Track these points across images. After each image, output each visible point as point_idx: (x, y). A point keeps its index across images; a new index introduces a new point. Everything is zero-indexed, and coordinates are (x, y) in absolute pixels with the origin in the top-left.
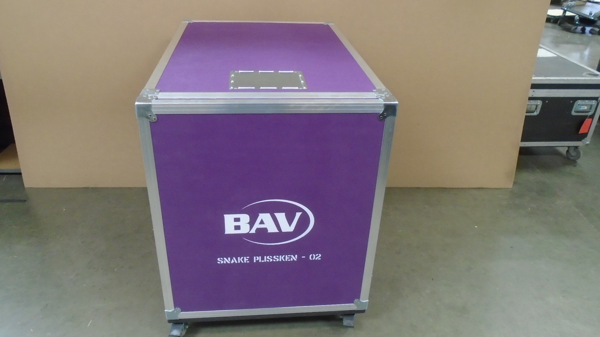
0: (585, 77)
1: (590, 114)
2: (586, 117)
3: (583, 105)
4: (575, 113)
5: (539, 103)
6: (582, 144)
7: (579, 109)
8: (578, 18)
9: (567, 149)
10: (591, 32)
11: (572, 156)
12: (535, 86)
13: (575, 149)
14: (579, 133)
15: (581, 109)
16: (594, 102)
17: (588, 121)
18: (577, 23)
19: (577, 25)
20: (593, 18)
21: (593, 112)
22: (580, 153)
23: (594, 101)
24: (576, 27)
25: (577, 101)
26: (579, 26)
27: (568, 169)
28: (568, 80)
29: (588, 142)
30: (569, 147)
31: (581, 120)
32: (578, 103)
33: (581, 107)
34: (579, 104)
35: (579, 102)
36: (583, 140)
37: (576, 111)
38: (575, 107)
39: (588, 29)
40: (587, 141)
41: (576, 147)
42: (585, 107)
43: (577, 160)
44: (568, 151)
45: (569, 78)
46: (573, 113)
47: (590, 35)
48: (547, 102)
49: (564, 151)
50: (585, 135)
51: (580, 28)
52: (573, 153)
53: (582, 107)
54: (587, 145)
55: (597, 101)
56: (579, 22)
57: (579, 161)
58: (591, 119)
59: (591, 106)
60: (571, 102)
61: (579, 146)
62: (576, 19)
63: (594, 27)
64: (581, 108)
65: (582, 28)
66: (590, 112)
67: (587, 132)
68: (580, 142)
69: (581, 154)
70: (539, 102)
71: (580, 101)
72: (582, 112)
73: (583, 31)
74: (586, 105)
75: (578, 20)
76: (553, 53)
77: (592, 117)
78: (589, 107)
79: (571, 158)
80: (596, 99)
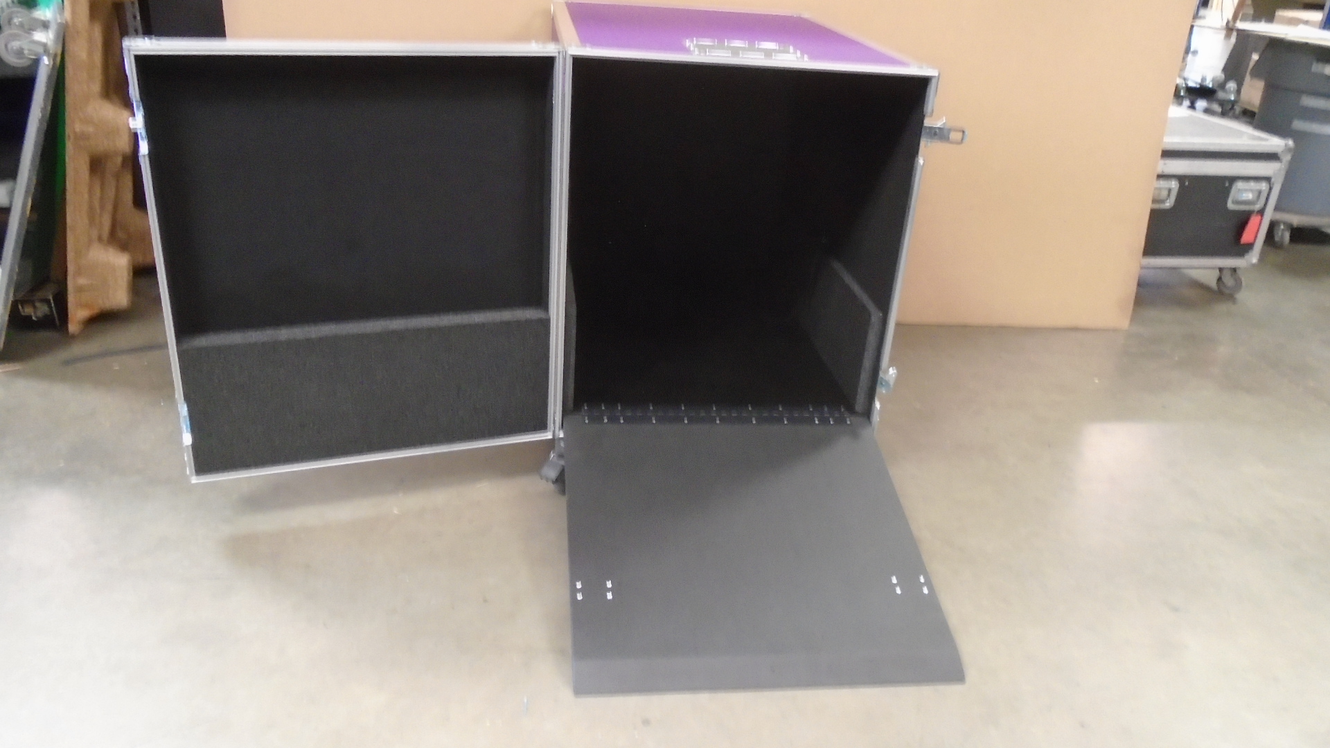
1: (1258, 207)
2: (1250, 213)
3: (1246, 190)
4: (1233, 205)
5: (1173, 186)
6: (1245, 263)
7: (1240, 198)
8: (1184, 86)
9: (1217, 272)
11: (1228, 288)
12: (1168, 154)
13: (1232, 275)
14: (1241, 242)
15: (1243, 198)
16: (1264, 186)
17: (1254, 220)
18: (1182, 93)
21: (1263, 204)
22: (1241, 280)
23: (1264, 184)
24: (1183, 99)
25: (1236, 184)
26: (1186, 99)
27: (1222, 308)
29: (1254, 260)
30: (1221, 270)
31: (1242, 220)
32: (1238, 187)
33: (1243, 194)
34: (1239, 189)
35: (1240, 185)
36: (1246, 256)
37: (1235, 202)
38: (1232, 193)
40: (1253, 257)
41: (1234, 270)
42: (1248, 193)
43: (1235, 292)
44: (1220, 279)
46: (1231, 205)
47: (1204, 114)
48: (1187, 183)
49: (1210, 279)
50: (1250, 246)
52: (1229, 281)
54: (1254, 264)
55: (1269, 183)
56: (1185, 93)
57: (1241, 296)
58: (1260, 217)
59: (1260, 192)
60: (1226, 184)
61: (1238, 267)
62: (1181, 88)
63: (1210, 102)
64: (1243, 196)
66: (1257, 204)
67: (1252, 241)
68: (1242, 259)
69: (1244, 283)
70: (1174, 184)
71: (1241, 183)
72: (1242, 203)
74: (1251, 191)
77: (1261, 212)
78: (1256, 195)
79: (1227, 291)
80: (1268, 179)
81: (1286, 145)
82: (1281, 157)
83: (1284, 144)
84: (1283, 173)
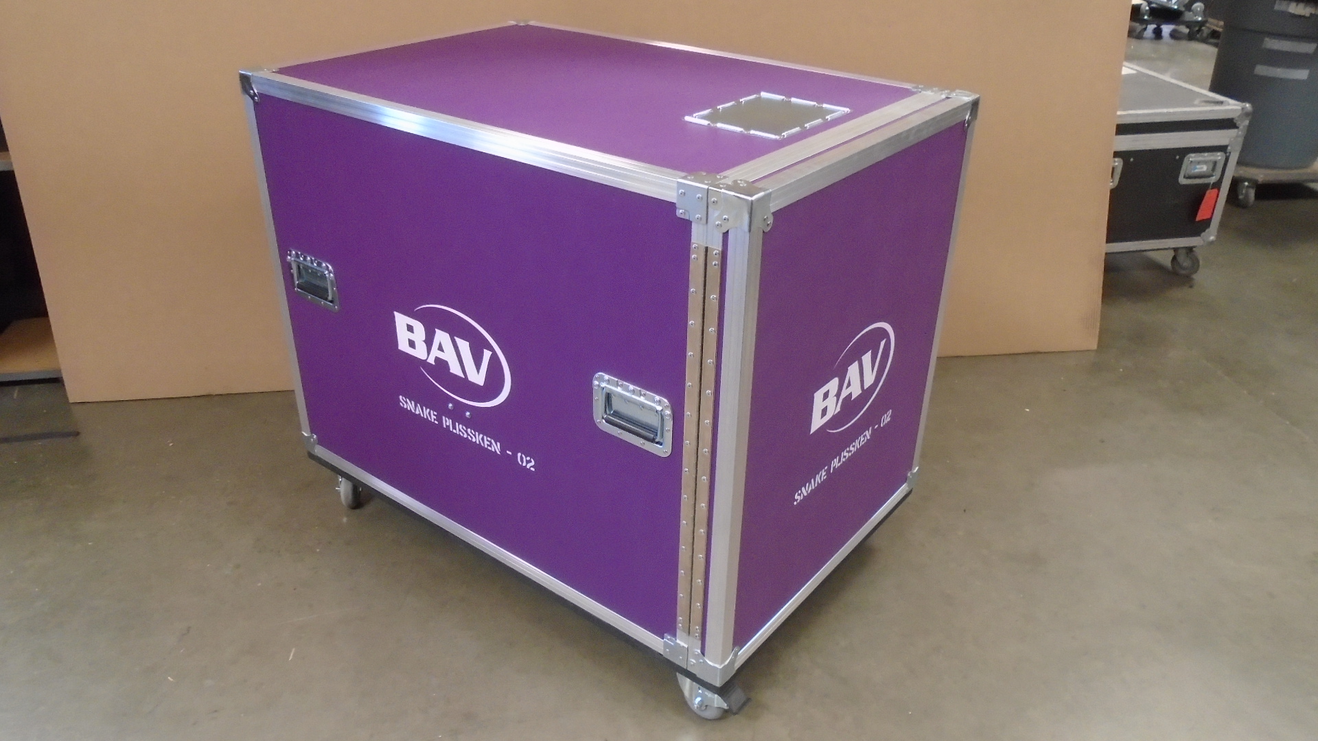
0: (1199, 106)
1: (1213, 180)
2: (1205, 187)
3: (1199, 163)
4: (1185, 180)
5: (1117, 164)
6: (1202, 242)
7: (1192, 171)
8: (1147, 8)
9: (1172, 253)
10: (1174, 35)
11: (1184, 269)
13: (1187, 253)
14: (1197, 220)
15: (1196, 170)
16: (1219, 156)
17: (1210, 194)
18: (1146, 17)
19: (1147, 22)
20: (1176, 7)
21: (1219, 177)
22: (1198, 262)
23: (1219, 154)
24: (1144, 26)
25: (1188, 156)
26: (1150, 24)
27: (1178, 293)
28: (1169, 114)
29: (1212, 238)
30: (1176, 250)
31: (1197, 195)
32: (1191, 159)
34: (1191, 161)
35: (1192, 157)
36: (1203, 234)
37: (1187, 176)
38: (1184, 167)
39: (1167, 29)
40: (1211, 235)
41: (1190, 250)
42: (1202, 166)
43: (1192, 274)
44: (1174, 258)
45: (1171, 110)
46: (1182, 181)
47: (1172, 41)
48: (1132, 160)
49: (1165, 259)
50: (1206, 223)
51: (1151, 27)
52: (1185, 262)
53: (1198, 167)
54: (1212, 242)
55: (1226, 153)
56: (1149, 16)
57: (1198, 277)
58: (1216, 190)
59: (1215, 163)
60: (1178, 157)
61: (1194, 247)
62: (1144, 12)
63: (1177, 25)
64: (1196, 168)
65: (1155, 29)
66: (1212, 176)
67: (1209, 217)
68: (1198, 238)
69: (1201, 262)
70: (1117, 162)
71: (1193, 155)
72: (1195, 177)
73: (1158, 34)
74: (1205, 162)
75: (1149, 12)
76: (1129, 68)
77: (1218, 185)
78: (1211, 167)
79: (1183, 272)
80: (1222, 149)
81: (1243, 109)
82: (1238, 123)
83: (1239, 108)
84: (1241, 140)
